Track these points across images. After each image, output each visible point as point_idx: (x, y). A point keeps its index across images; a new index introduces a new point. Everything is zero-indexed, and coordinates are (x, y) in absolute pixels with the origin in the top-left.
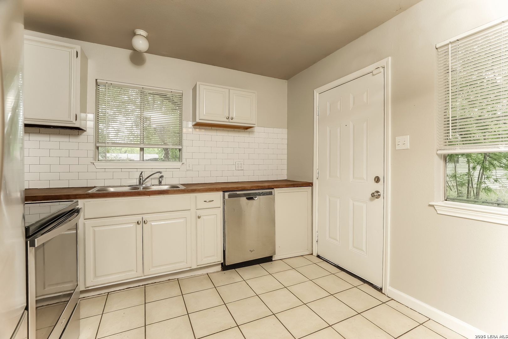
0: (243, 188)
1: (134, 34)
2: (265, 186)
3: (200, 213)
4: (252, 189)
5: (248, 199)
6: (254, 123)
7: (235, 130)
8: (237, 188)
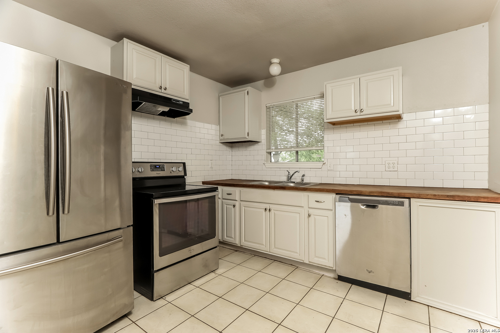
0: (359, 192)
1: (271, 63)
2: (392, 193)
3: (311, 211)
4: (372, 195)
5: (368, 206)
6: (397, 109)
7: (369, 123)
8: (351, 191)
